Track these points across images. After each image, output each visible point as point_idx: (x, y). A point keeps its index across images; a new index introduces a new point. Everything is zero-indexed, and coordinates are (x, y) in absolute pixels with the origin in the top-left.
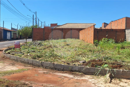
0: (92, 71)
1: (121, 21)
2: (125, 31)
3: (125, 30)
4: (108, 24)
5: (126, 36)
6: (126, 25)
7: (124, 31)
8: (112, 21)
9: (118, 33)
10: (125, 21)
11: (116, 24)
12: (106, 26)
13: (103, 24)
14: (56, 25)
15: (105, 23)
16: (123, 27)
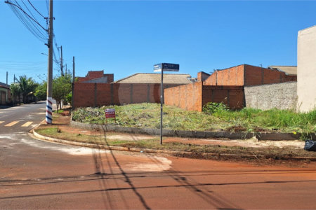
0: (238, 135)
1: (235, 71)
2: (243, 90)
3: (243, 87)
4: (209, 75)
5: (246, 98)
6: (245, 79)
7: (241, 89)
8: (218, 70)
9: (231, 94)
10: (243, 72)
11: (226, 77)
12: (206, 78)
13: (200, 75)
14: (100, 74)
15: (203, 73)
16: (239, 81)
